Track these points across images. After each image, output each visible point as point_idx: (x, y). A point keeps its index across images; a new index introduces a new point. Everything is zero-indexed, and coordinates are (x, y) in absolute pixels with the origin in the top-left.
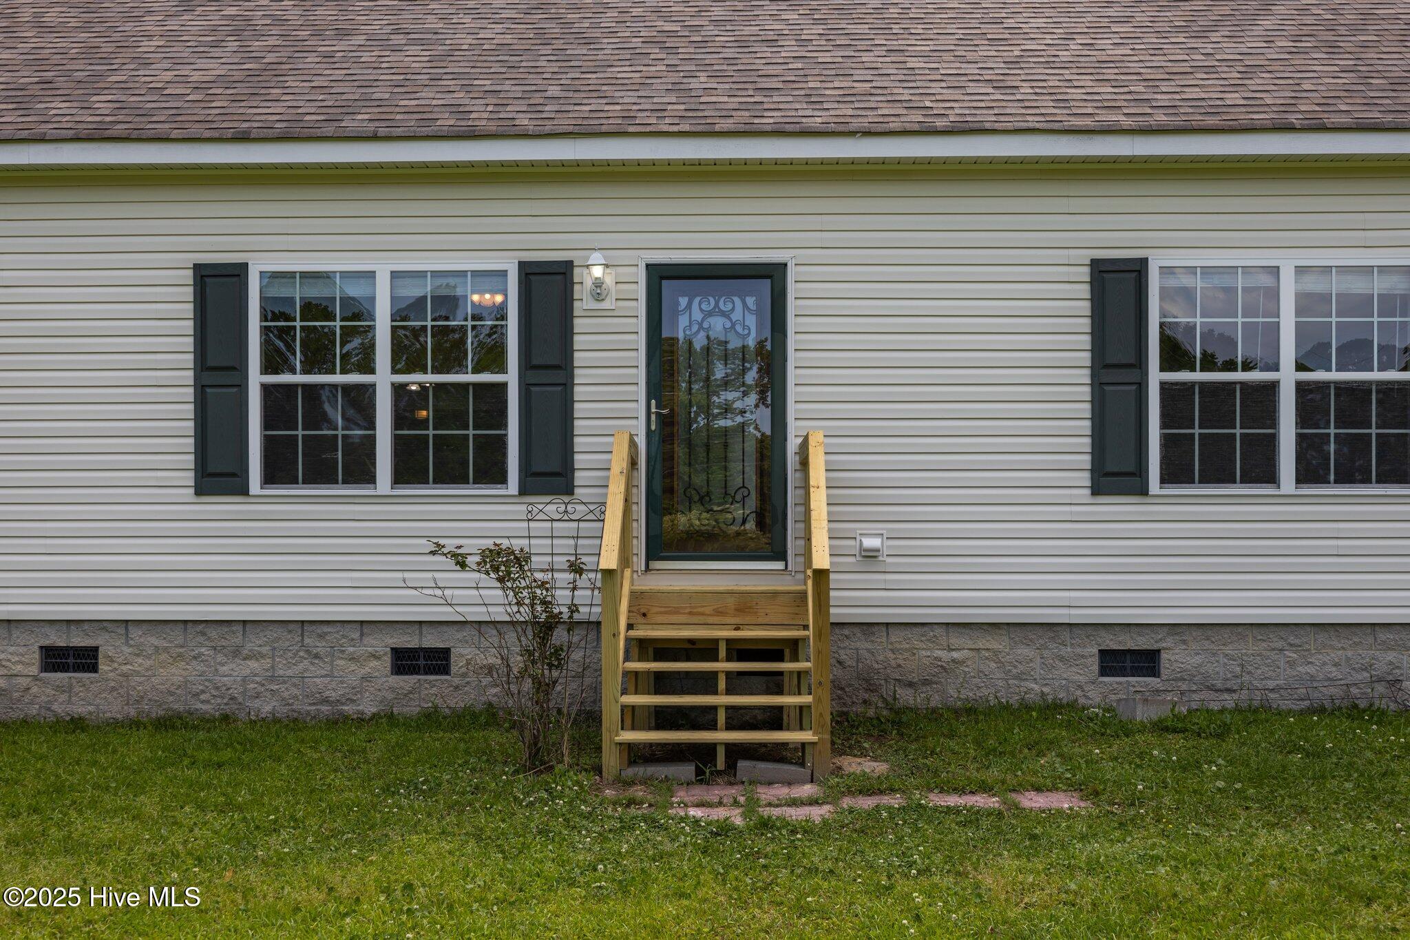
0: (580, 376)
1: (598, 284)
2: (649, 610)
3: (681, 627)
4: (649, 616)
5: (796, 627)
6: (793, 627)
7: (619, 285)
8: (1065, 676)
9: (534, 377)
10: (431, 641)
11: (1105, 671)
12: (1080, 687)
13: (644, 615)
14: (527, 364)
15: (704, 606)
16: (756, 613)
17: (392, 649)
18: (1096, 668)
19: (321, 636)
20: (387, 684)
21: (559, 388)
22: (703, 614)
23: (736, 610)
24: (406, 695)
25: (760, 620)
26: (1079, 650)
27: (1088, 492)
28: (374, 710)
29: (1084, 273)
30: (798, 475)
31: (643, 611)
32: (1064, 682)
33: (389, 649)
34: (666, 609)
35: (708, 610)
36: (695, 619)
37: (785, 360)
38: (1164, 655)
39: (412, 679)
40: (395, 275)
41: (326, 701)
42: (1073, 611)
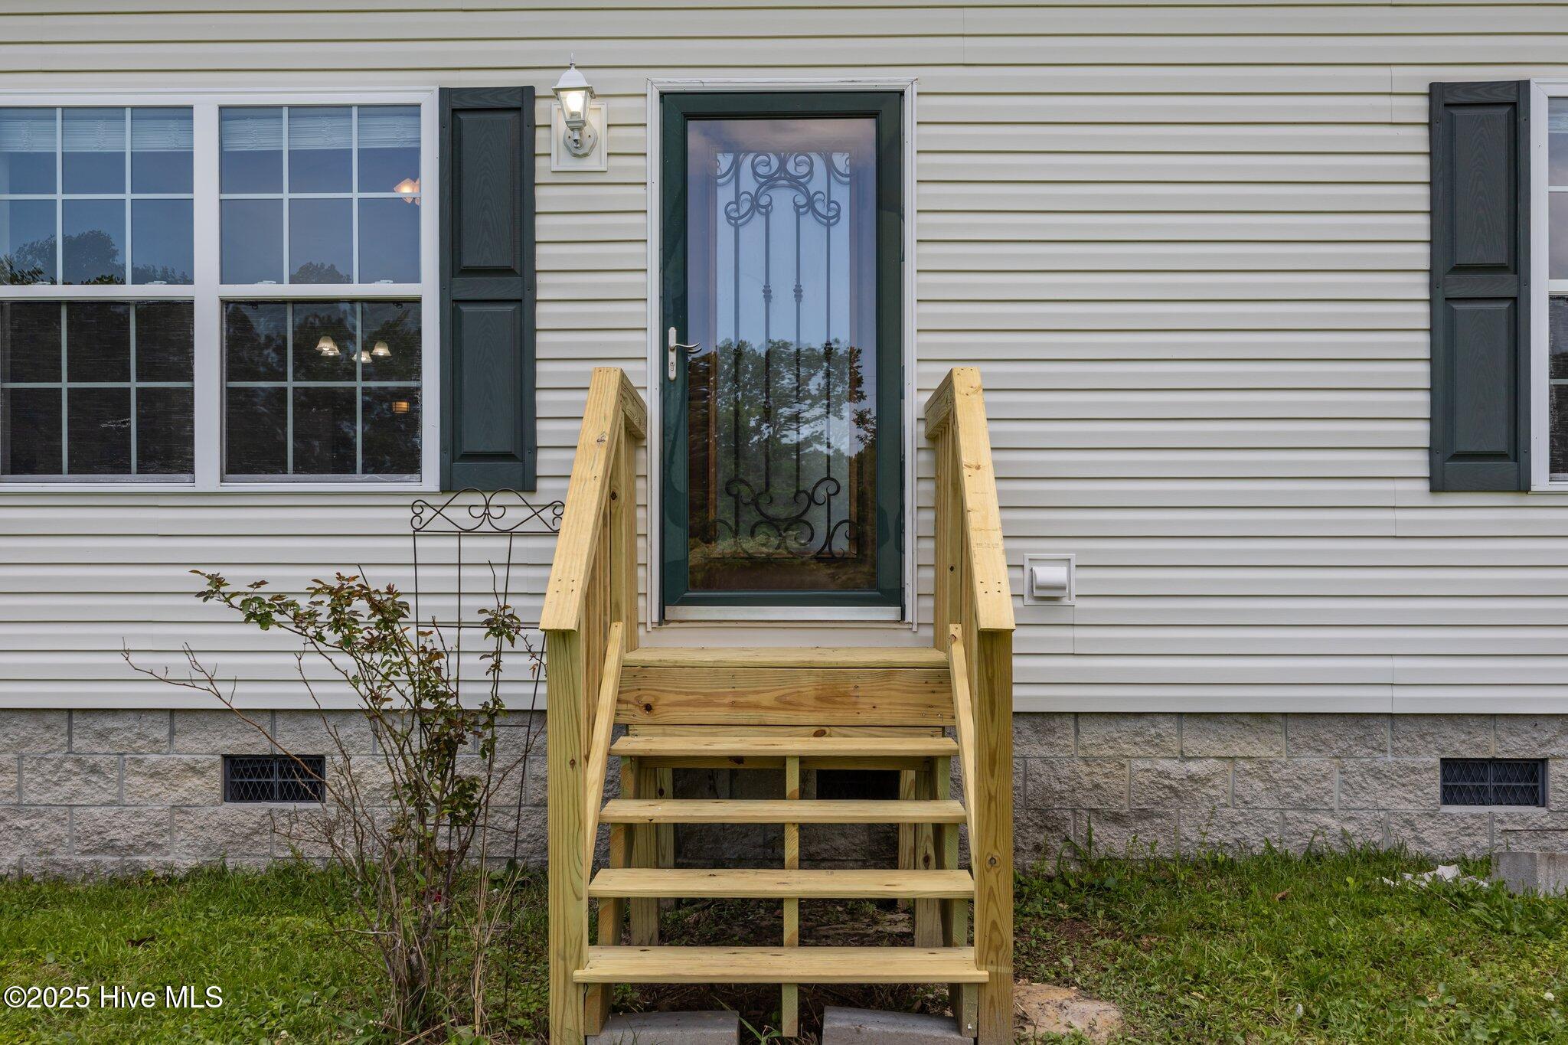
0: (546, 286)
1: (577, 124)
2: (657, 699)
3: (714, 729)
4: (657, 709)
5: (929, 731)
6: (923, 730)
7: (614, 130)
8: (1382, 803)
9: (467, 288)
10: (293, 742)
11: (1450, 795)
12: (1409, 823)
13: (648, 708)
14: (454, 266)
15: (758, 692)
16: (856, 703)
17: (225, 757)
18: (1436, 789)
19: (102, 736)
20: (215, 817)
21: (510, 308)
22: (756, 706)
23: (819, 699)
24: (247, 837)
25: (863, 718)
26: (1407, 760)
27: (1424, 486)
28: (192, 862)
29: (1418, 108)
30: (924, 457)
31: (646, 700)
32: (1382, 814)
33: (218, 758)
34: (691, 697)
35: (766, 699)
36: (743, 716)
37: (901, 259)
38: (1553, 769)
39: (258, 810)
40: (227, 114)
41: (110, 847)
42: (1399, 693)
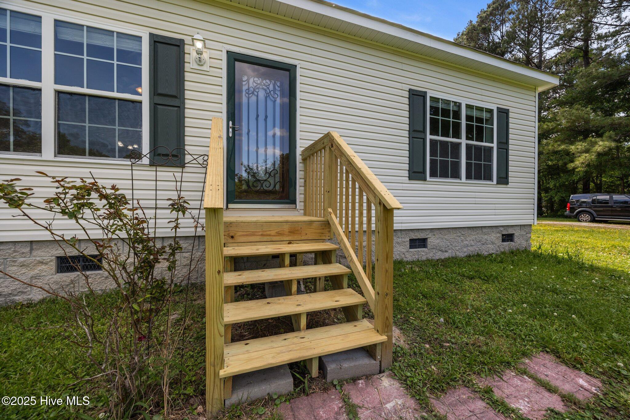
0: (188, 104)
1: (199, 53)
2: (235, 234)
3: (255, 243)
4: (235, 238)
5: (322, 241)
6: (320, 241)
7: (211, 59)
8: (399, 250)
9: (159, 100)
11: (411, 247)
12: (404, 253)
13: (232, 237)
14: (154, 92)
15: (270, 231)
16: (301, 233)
17: (58, 257)
18: (408, 246)
20: (52, 279)
21: (176, 109)
22: (270, 235)
23: (289, 232)
24: (67, 285)
25: (303, 238)
26: (403, 240)
27: (407, 178)
28: (40, 297)
29: (406, 94)
30: (301, 165)
31: (231, 234)
32: (399, 252)
33: (54, 257)
34: (248, 233)
35: (273, 233)
36: (265, 239)
37: (296, 111)
38: (429, 240)
39: (72, 275)
40: (57, 22)
42: (403, 225)
